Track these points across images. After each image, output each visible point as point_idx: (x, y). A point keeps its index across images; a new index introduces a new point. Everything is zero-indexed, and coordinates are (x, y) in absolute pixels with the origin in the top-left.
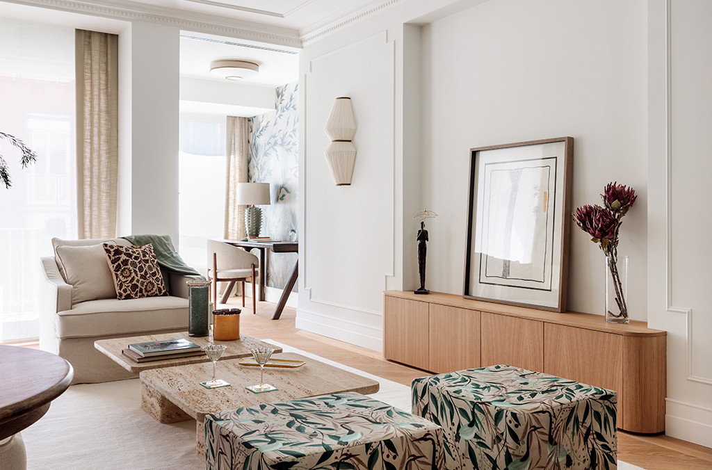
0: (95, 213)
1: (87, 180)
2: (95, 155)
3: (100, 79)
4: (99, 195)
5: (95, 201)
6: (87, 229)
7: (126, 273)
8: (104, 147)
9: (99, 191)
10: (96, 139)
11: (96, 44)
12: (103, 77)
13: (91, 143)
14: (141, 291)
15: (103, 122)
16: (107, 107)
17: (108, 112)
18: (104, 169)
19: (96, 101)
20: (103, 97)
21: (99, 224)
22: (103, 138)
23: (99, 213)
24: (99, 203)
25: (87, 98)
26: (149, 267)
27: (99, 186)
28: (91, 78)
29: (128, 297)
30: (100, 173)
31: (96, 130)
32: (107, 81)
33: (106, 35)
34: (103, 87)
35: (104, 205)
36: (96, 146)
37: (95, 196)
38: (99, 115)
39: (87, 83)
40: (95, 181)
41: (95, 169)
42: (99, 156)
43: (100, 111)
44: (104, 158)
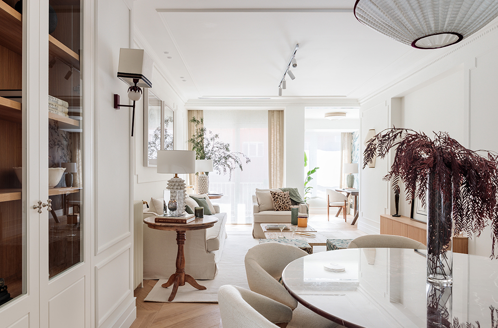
0: (275, 179)
1: (272, 166)
2: (275, 157)
3: (277, 128)
4: (276, 172)
5: (275, 174)
6: (272, 184)
7: (277, 202)
8: (278, 154)
9: (277, 170)
10: (275, 151)
11: (275, 114)
12: (278, 127)
13: (274, 152)
14: (282, 208)
15: (278, 144)
16: (280, 138)
17: (280, 140)
18: (278, 162)
19: (275, 137)
20: (278, 134)
21: (276, 183)
22: (278, 150)
23: (277, 179)
24: (276, 175)
25: (272, 135)
26: (286, 200)
27: (276, 169)
28: (274, 128)
29: (277, 210)
30: (277, 164)
31: (275, 147)
32: (279, 128)
33: (279, 111)
34: (278, 131)
35: (278, 175)
36: (275, 153)
37: (275, 172)
38: (276, 141)
39: (272, 130)
40: (275, 166)
41: (275, 162)
42: (277, 157)
43: (277, 140)
44: (278, 158)
